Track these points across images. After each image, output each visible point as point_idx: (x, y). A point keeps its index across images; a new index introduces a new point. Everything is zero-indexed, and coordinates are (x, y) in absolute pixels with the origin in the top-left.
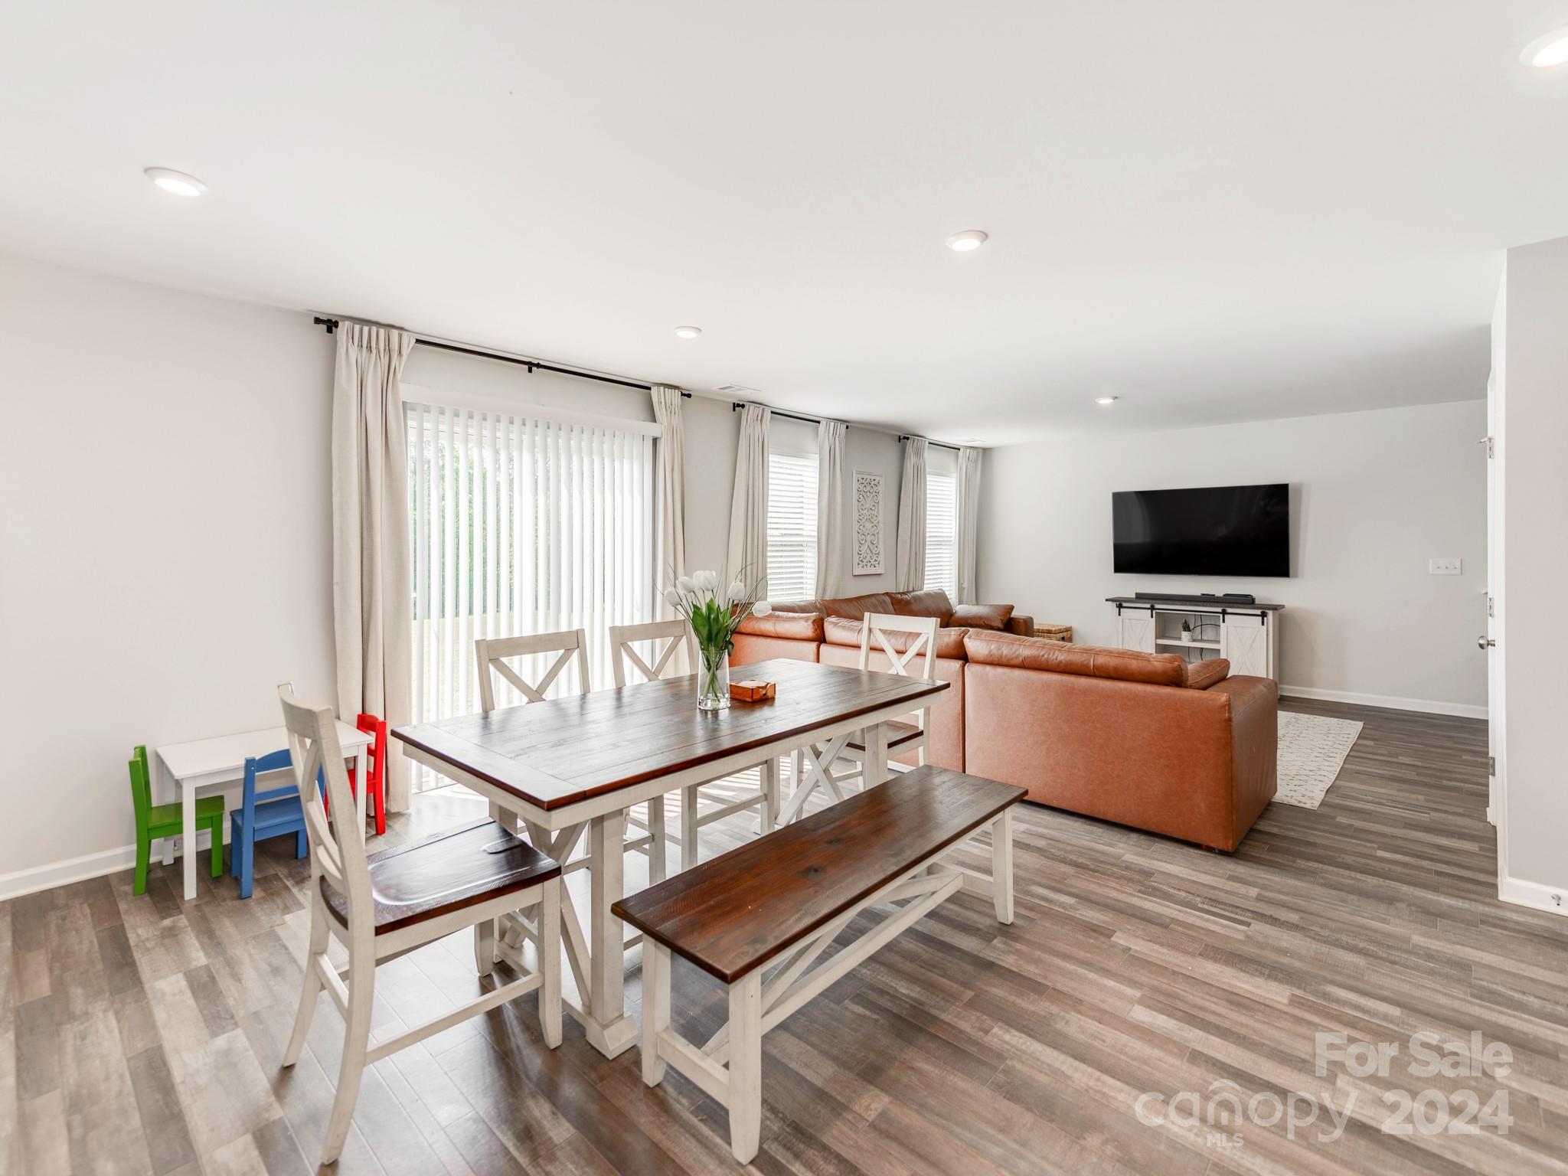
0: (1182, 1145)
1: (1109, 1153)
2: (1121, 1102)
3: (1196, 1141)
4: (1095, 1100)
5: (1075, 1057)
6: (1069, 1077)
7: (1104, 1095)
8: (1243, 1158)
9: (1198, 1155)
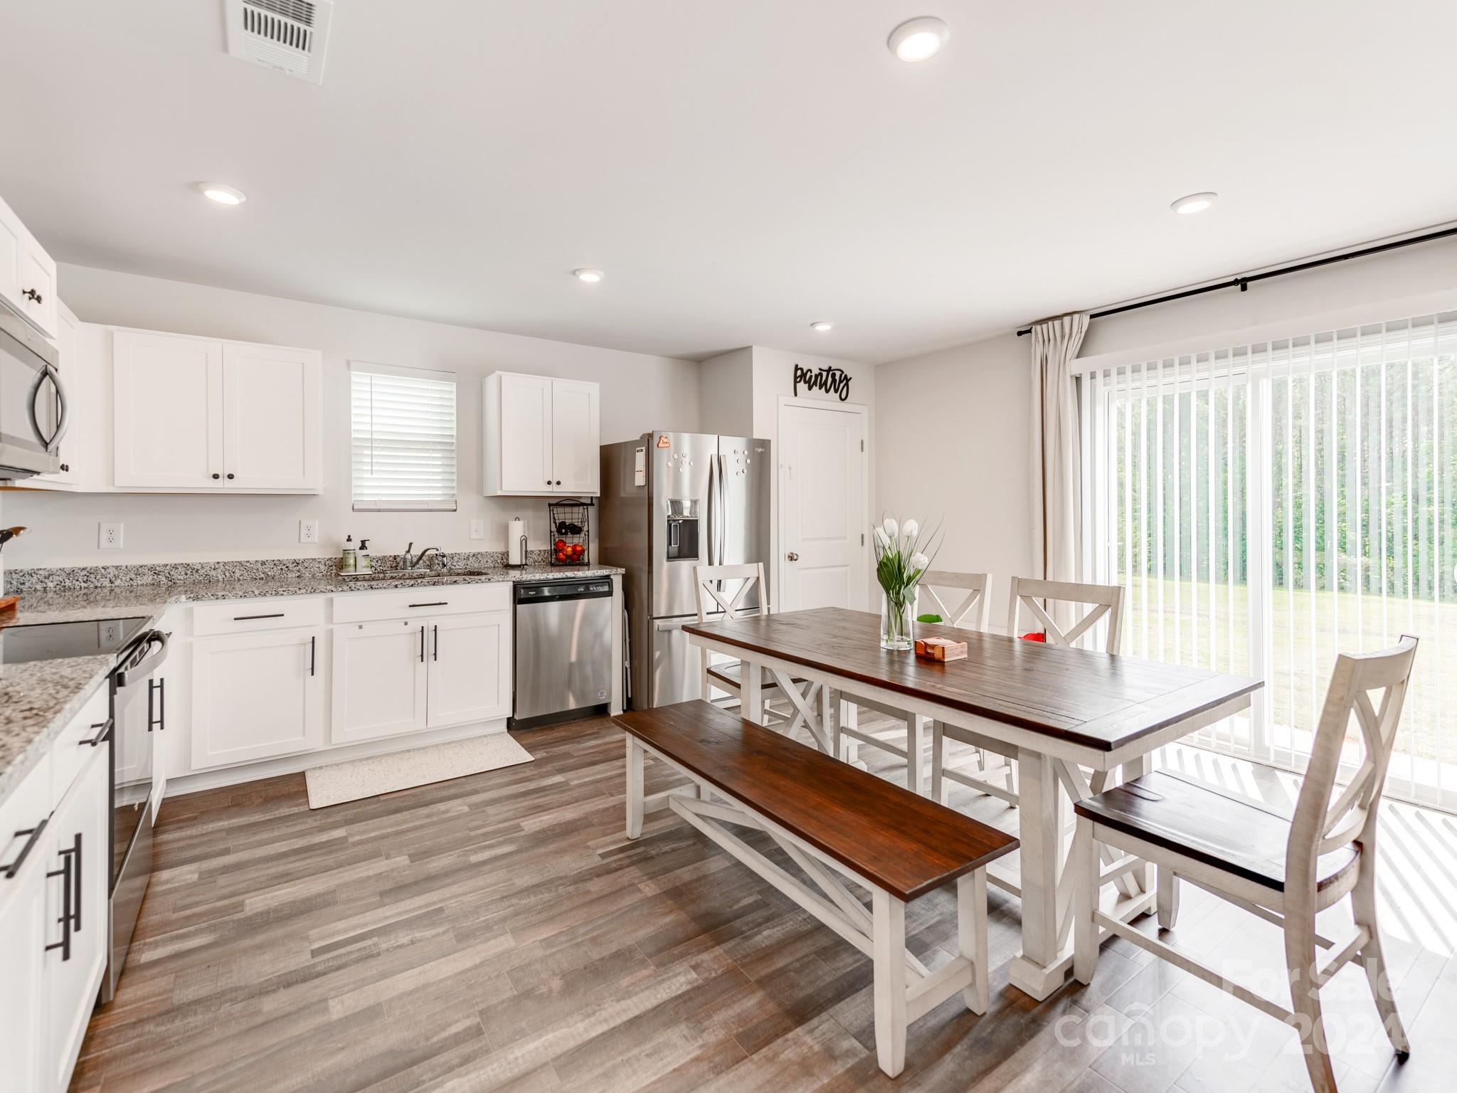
0: (517, 1040)
1: (542, 987)
2: (576, 1023)
3: (512, 1053)
4: (587, 1005)
5: (638, 1017)
6: (618, 1001)
7: (589, 1016)
8: (478, 1077)
9: (502, 1045)
